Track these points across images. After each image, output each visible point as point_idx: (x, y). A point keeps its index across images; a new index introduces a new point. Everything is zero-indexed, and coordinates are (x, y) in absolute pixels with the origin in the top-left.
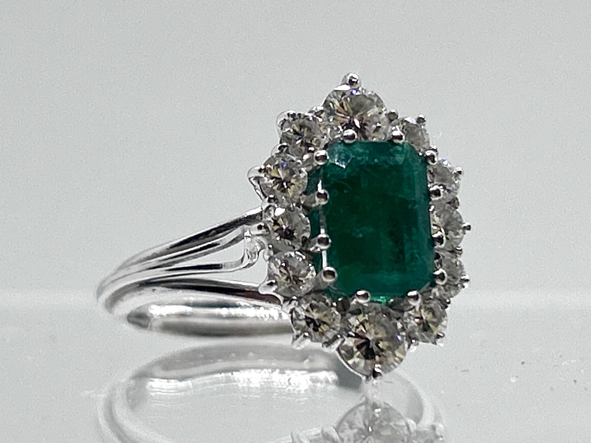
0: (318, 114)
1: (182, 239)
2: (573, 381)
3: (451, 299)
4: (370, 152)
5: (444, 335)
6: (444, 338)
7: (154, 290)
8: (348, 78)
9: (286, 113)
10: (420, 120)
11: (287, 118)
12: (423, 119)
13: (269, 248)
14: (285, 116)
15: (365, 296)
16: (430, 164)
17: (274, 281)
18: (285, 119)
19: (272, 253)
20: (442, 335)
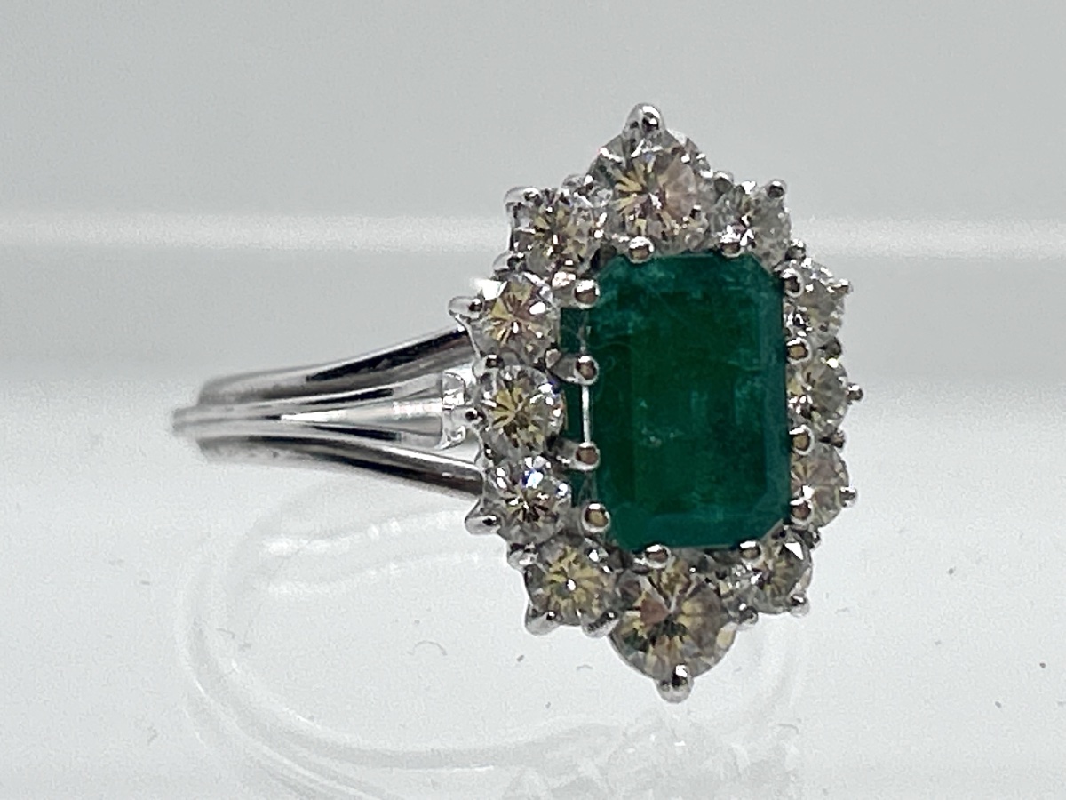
0: (583, 191)
1: (326, 368)
2: (1038, 665)
3: (820, 530)
4: (677, 276)
5: (805, 600)
6: (806, 606)
7: (275, 455)
8: (642, 116)
9: (522, 192)
10: (775, 192)
11: (524, 202)
12: (780, 188)
13: (486, 455)
14: (520, 197)
15: (661, 556)
16: (788, 296)
17: (493, 518)
18: (519, 204)
19: (491, 463)
20: (801, 600)
